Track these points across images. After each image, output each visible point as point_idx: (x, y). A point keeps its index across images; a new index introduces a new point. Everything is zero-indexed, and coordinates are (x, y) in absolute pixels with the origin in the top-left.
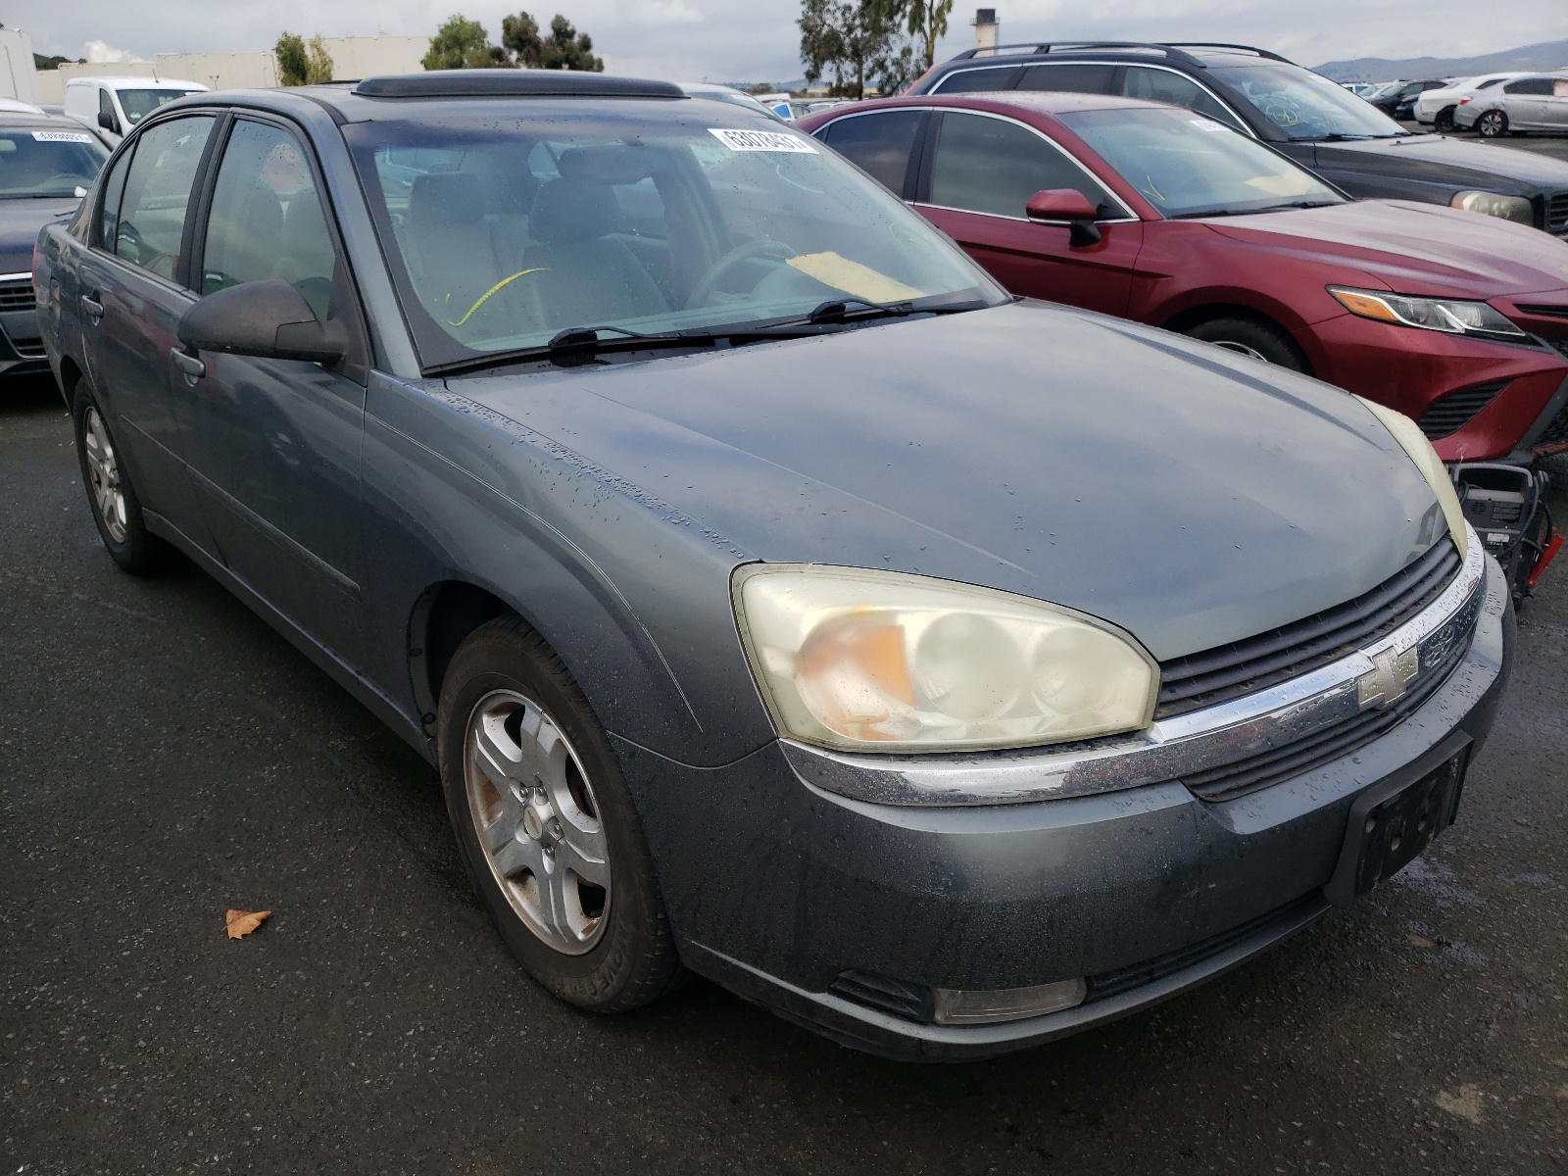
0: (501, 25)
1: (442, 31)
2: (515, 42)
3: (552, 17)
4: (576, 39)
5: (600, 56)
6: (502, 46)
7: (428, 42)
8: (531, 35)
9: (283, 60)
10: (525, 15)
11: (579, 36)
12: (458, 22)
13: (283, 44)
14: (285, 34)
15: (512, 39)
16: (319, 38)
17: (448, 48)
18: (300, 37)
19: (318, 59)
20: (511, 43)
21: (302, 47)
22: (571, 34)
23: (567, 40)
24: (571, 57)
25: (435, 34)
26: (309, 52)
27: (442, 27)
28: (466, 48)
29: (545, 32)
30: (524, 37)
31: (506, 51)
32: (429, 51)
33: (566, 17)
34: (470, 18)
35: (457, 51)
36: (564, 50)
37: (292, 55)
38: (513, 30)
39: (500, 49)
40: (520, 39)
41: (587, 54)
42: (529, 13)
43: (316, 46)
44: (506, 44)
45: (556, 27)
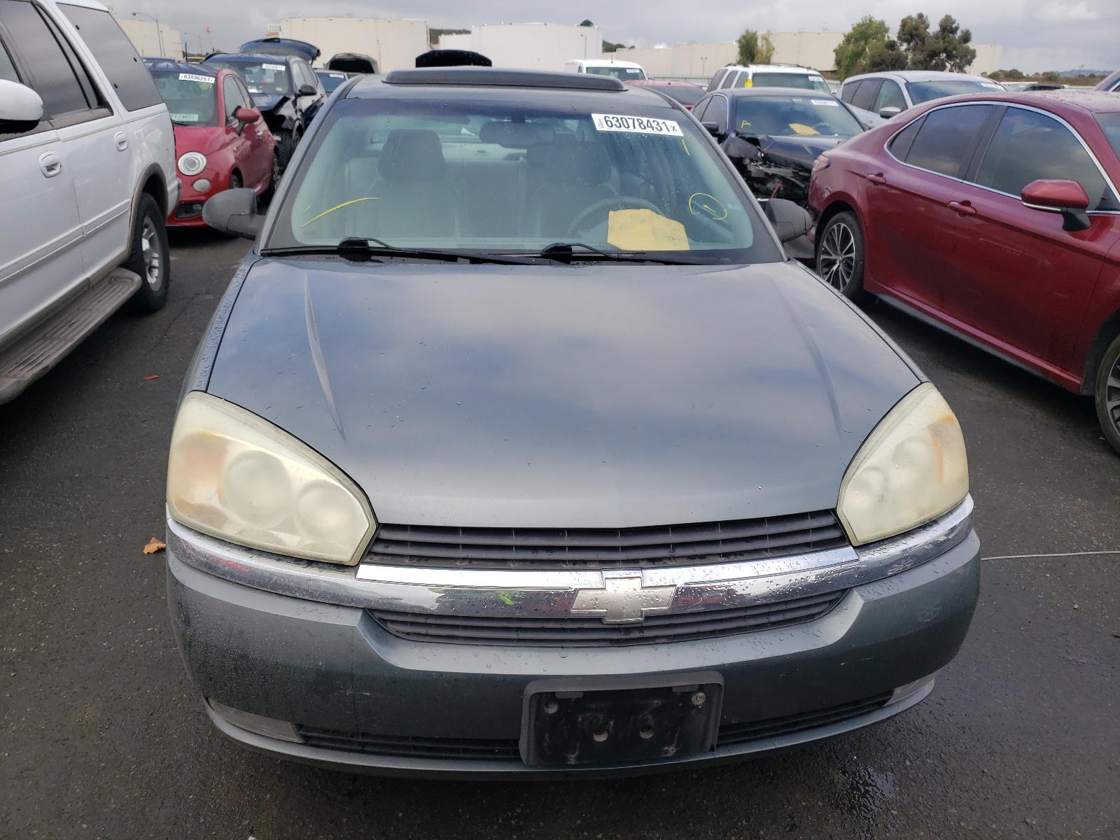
0: (900, 23)
1: (854, 29)
2: (908, 36)
3: (943, 16)
4: (959, 34)
5: (976, 48)
6: (896, 39)
7: (843, 36)
8: (921, 30)
9: (741, 47)
10: (921, 16)
11: (962, 31)
12: (868, 22)
13: (744, 37)
14: (747, 31)
15: (904, 34)
16: (769, 33)
17: (856, 40)
18: (756, 32)
19: (765, 48)
20: (903, 37)
21: (756, 40)
22: (954, 31)
23: (951, 35)
24: (948, 48)
25: (849, 30)
26: (760, 43)
27: (856, 25)
28: (870, 40)
29: (934, 28)
30: (914, 32)
31: (899, 42)
32: (842, 43)
33: (954, 17)
34: (877, 18)
35: (862, 43)
36: (944, 42)
37: (748, 45)
38: (907, 28)
39: (894, 42)
40: (911, 35)
41: (965, 45)
42: (925, 14)
43: (766, 39)
44: (899, 38)
45: (944, 25)
